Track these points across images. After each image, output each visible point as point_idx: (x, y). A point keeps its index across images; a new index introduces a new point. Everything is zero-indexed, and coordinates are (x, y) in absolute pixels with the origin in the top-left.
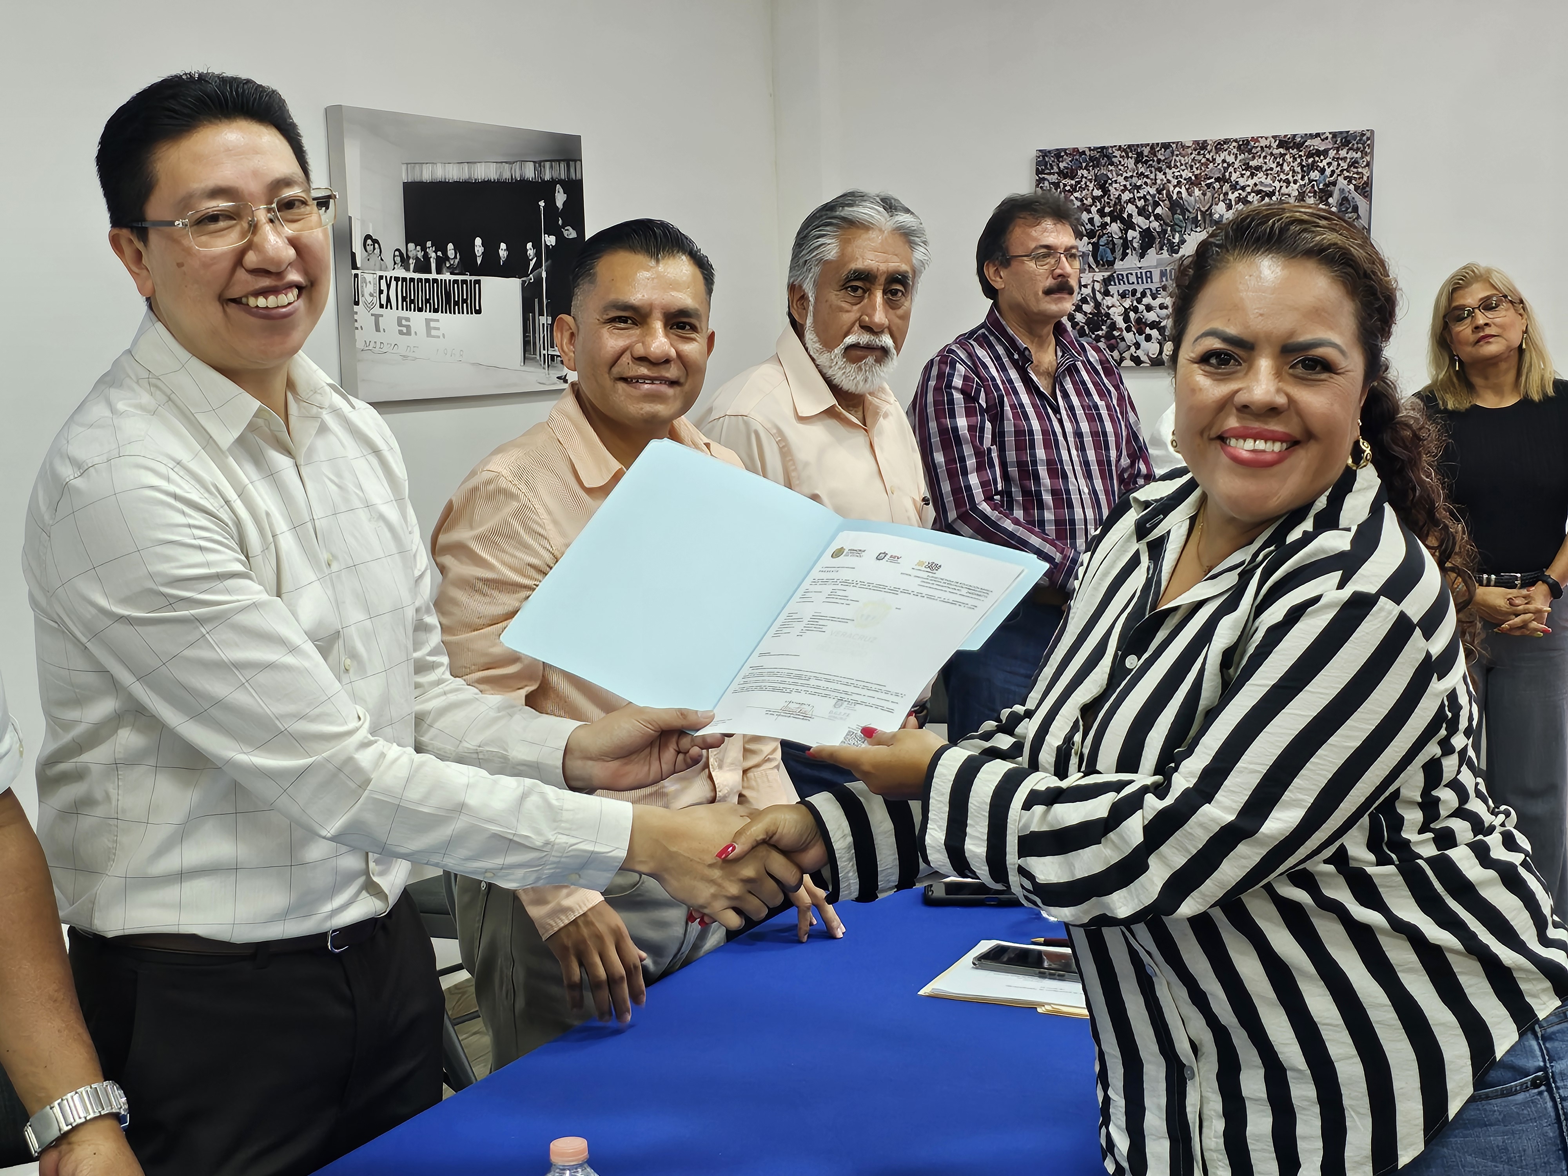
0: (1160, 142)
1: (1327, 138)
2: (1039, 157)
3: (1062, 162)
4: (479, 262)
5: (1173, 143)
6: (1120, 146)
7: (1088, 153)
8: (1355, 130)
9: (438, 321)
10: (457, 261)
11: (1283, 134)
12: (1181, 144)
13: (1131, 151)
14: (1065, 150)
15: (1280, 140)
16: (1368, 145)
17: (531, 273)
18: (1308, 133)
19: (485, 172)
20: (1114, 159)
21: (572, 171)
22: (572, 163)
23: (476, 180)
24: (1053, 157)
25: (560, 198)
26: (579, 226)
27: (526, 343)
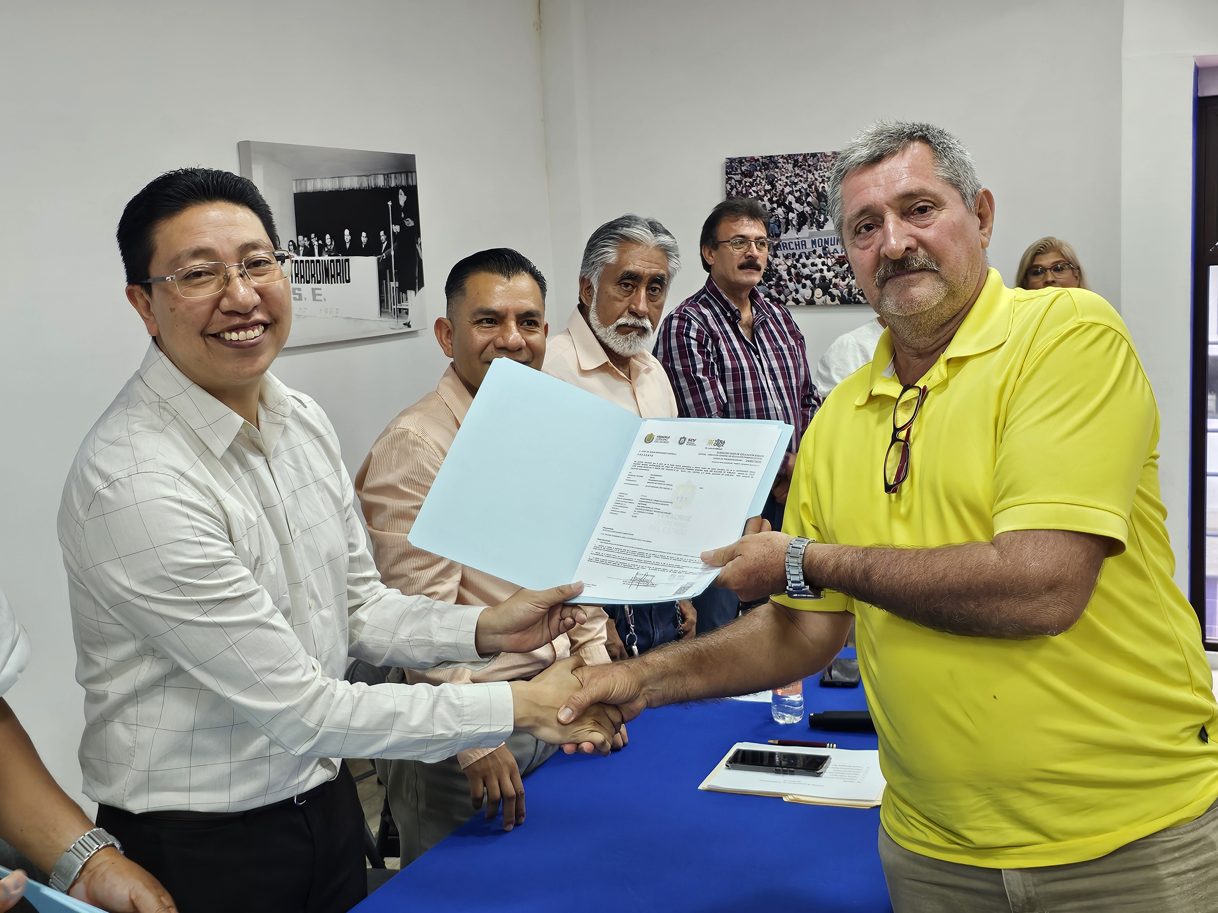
0: (810, 152)
2: (727, 163)
3: (743, 166)
4: (348, 247)
5: (819, 153)
6: (783, 155)
7: (761, 160)
9: (320, 289)
10: (332, 246)
12: (824, 154)
13: (790, 159)
14: (745, 158)
17: (384, 252)
19: (350, 183)
20: (779, 165)
21: (410, 179)
22: (409, 174)
23: (344, 189)
24: (737, 162)
25: (402, 199)
26: (416, 217)
27: (382, 301)
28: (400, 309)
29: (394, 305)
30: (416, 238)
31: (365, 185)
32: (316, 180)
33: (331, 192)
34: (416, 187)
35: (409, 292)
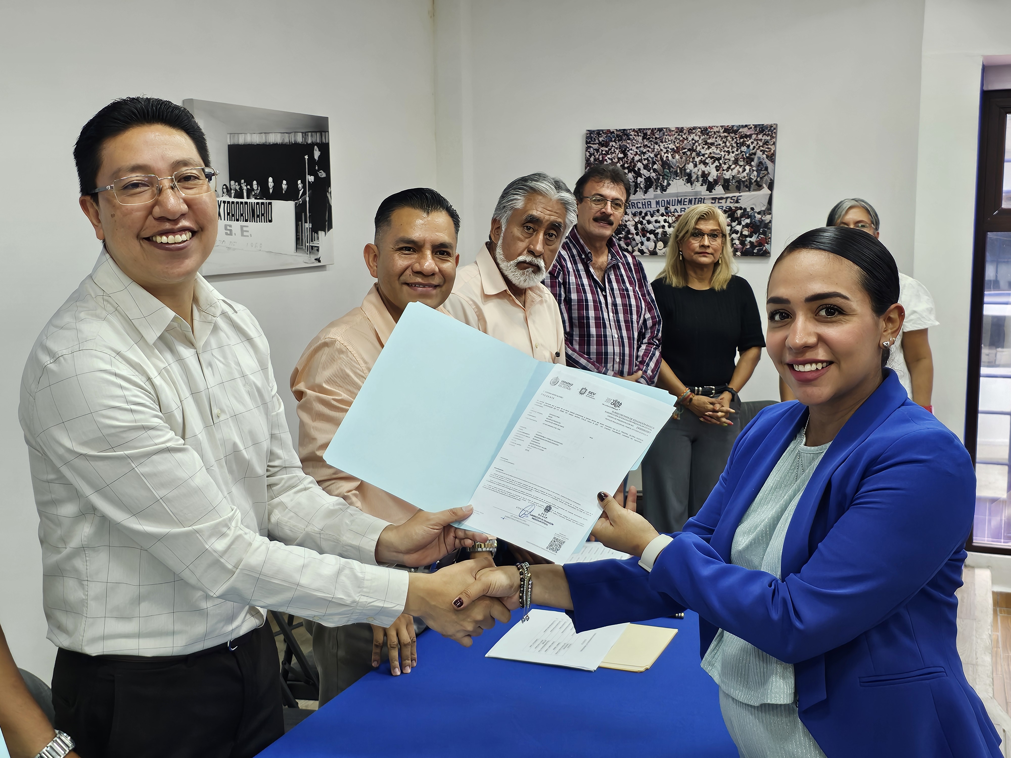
0: (657, 127)
1: (751, 128)
2: (587, 134)
3: (601, 137)
4: (271, 192)
5: (664, 128)
6: (634, 129)
7: (615, 132)
8: (767, 123)
9: (247, 226)
10: (259, 191)
11: (726, 125)
12: (669, 129)
13: (640, 132)
14: (602, 131)
15: (725, 128)
16: (774, 132)
17: (300, 198)
18: (741, 124)
19: (275, 138)
20: (630, 137)
21: (323, 138)
22: (323, 133)
23: (269, 143)
24: (595, 134)
25: (317, 154)
26: (327, 170)
27: (297, 239)
28: (312, 247)
29: (308, 243)
30: (327, 187)
31: (287, 140)
32: (246, 135)
33: (259, 146)
34: (328, 144)
35: (320, 232)
